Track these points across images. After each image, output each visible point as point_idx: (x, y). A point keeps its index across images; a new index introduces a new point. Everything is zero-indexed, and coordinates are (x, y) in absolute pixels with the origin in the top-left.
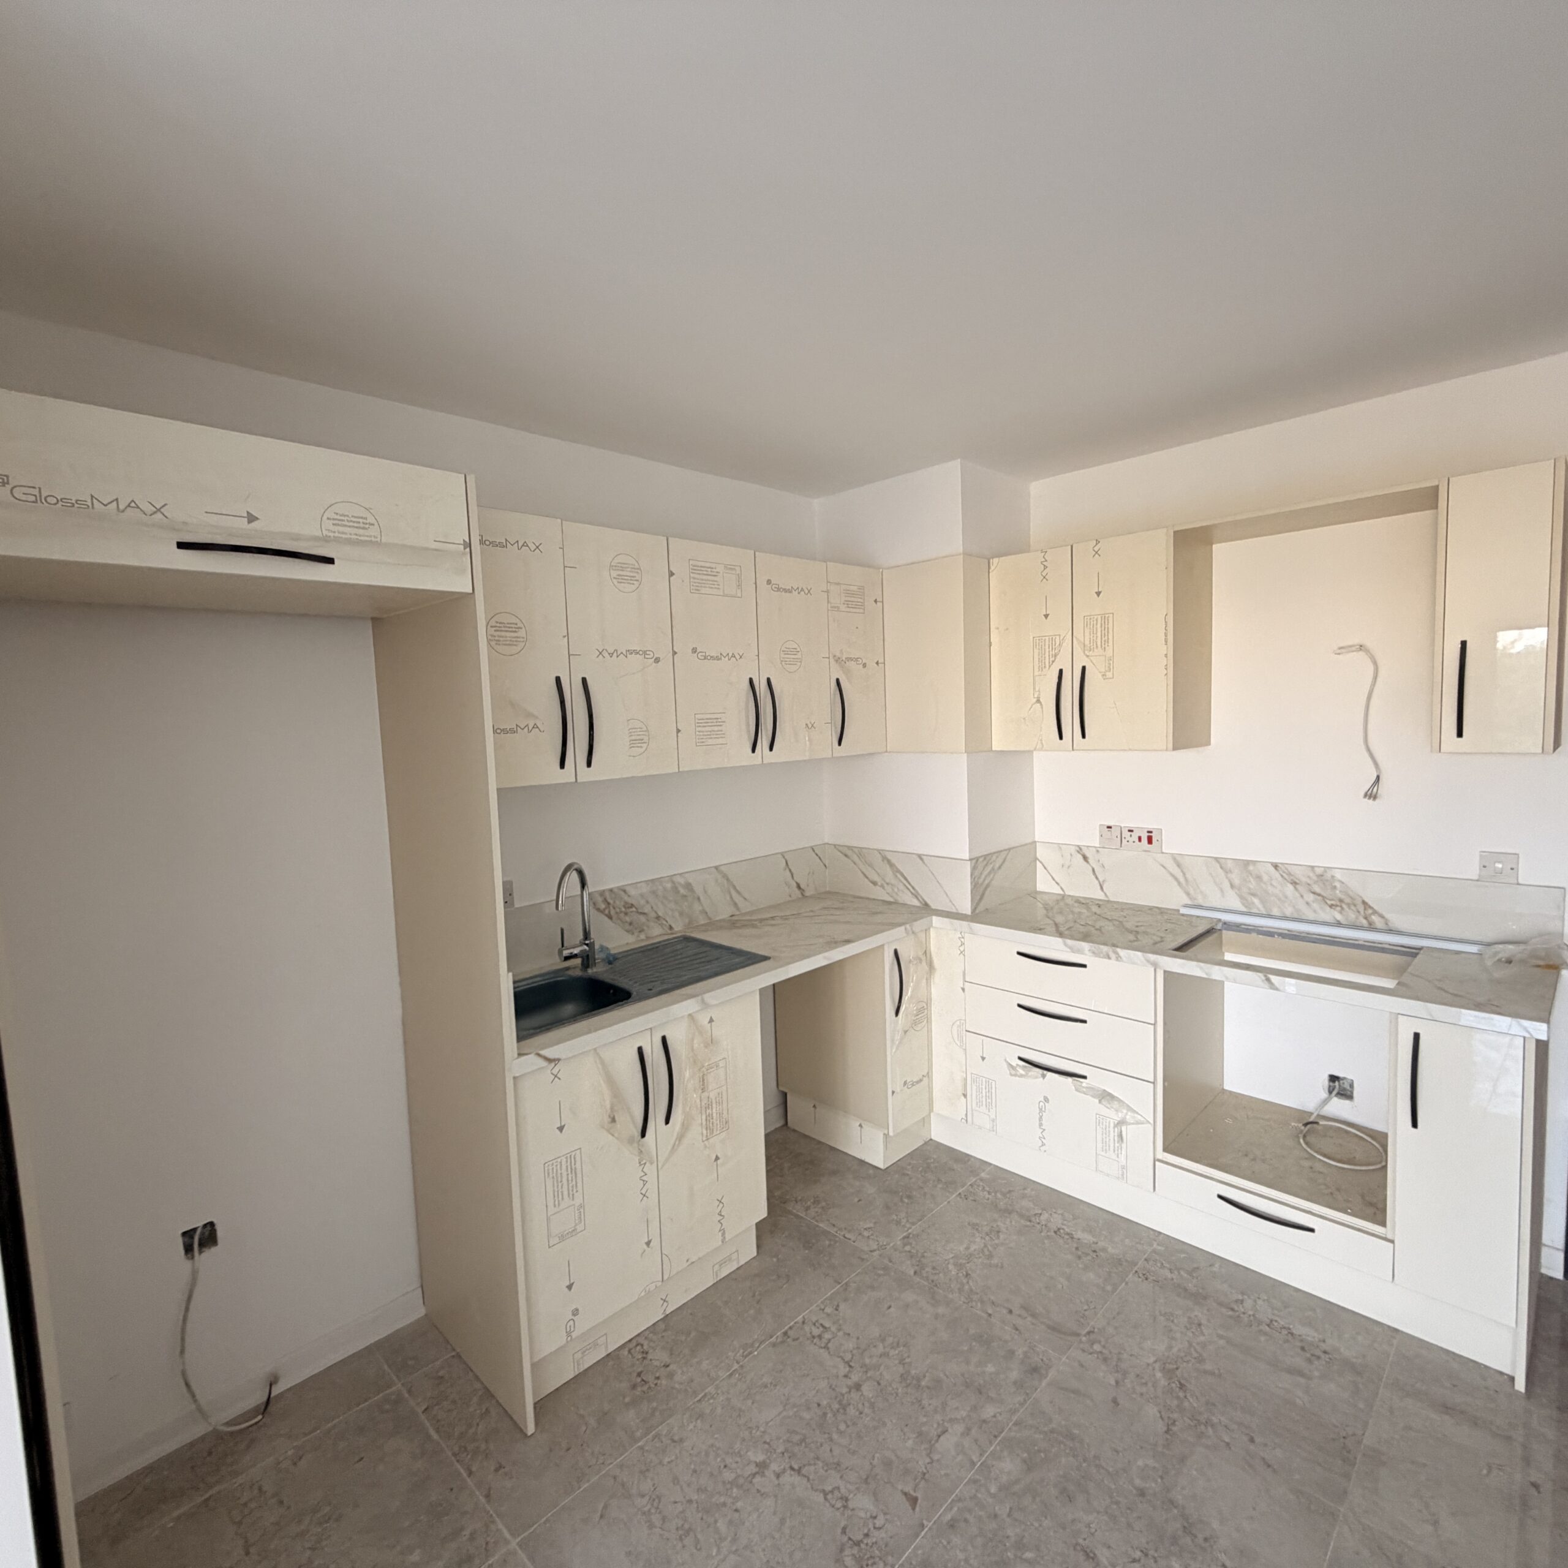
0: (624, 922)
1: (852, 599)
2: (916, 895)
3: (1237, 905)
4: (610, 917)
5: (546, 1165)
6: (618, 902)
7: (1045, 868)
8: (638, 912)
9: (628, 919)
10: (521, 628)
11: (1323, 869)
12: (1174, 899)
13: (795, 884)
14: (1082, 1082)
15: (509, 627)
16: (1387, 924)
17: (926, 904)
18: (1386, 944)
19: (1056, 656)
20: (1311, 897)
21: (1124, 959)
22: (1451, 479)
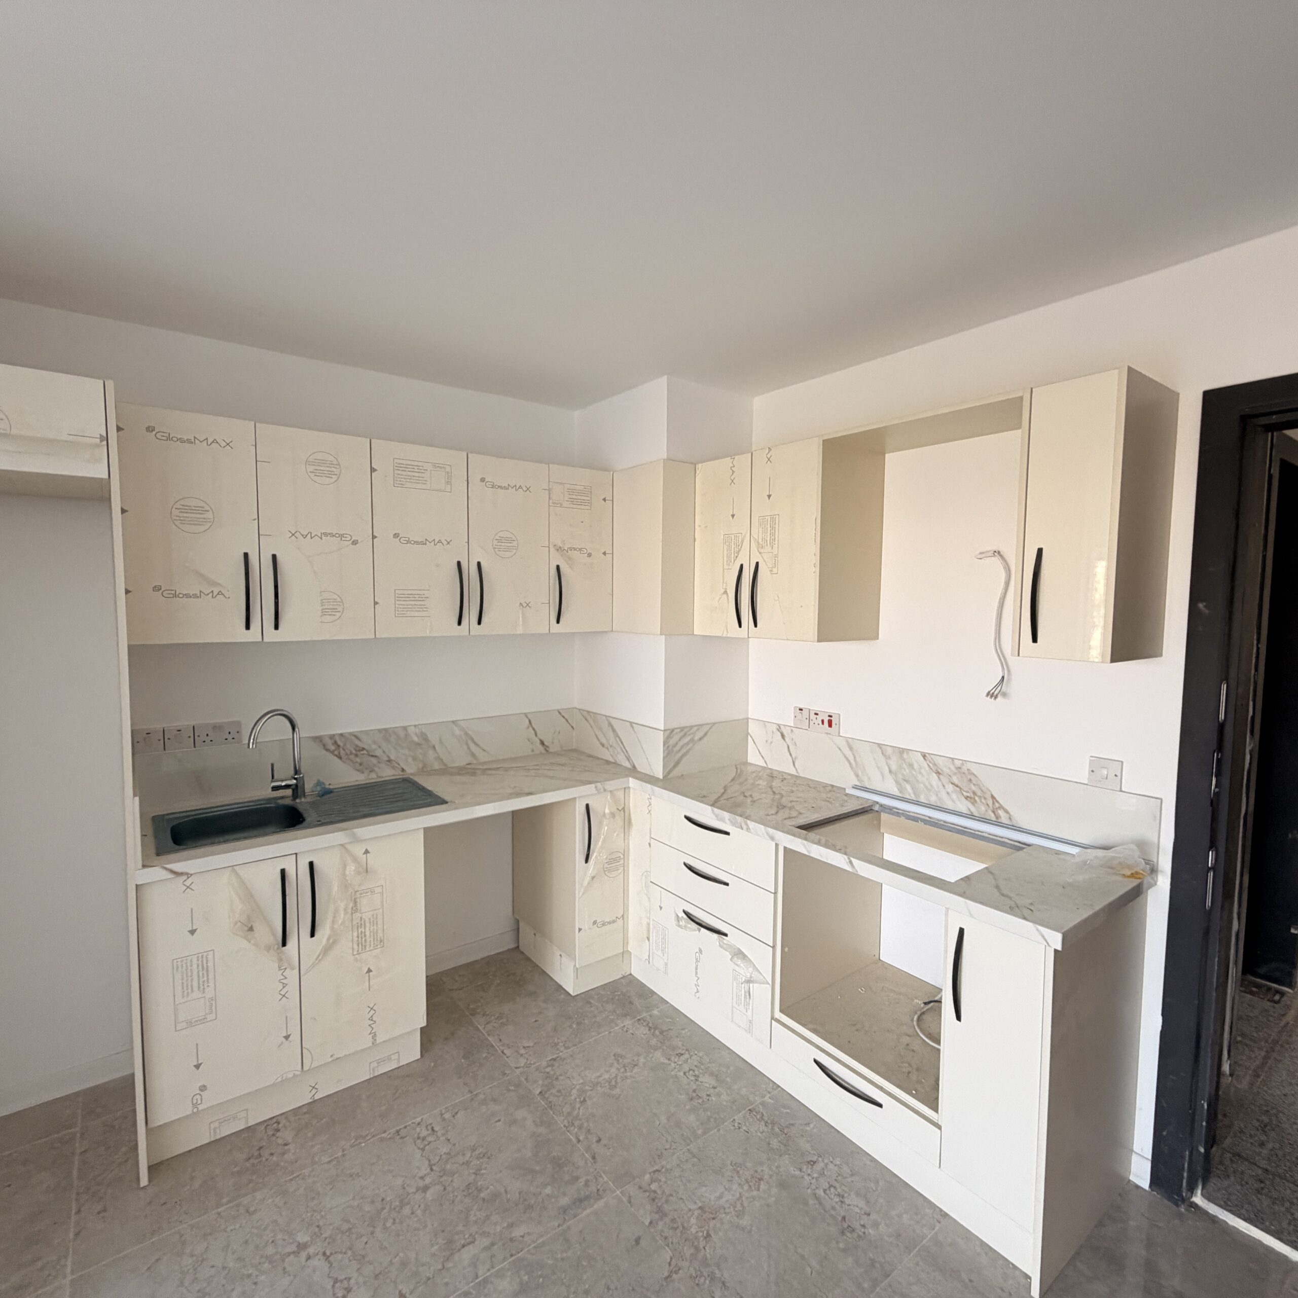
0: (354, 763)
1: (579, 497)
2: (628, 759)
3: (895, 791)
4: (340, 758)
5: (175, 961)
6: (348, 746)
7: (754, 742)
8: (369, 755)
9: (358, 760)
10: (208, 511)
11: (961, 762)
12: (845, 779)
13: (539, 742)
14: (724, 939)
15: (195, 510)
16: (1010, 819)
17: (634, 767)
18: (1006, 838)
19: (738, 553)
20: (950, 788)
21: (752, 830)
22: (1033, 390)
